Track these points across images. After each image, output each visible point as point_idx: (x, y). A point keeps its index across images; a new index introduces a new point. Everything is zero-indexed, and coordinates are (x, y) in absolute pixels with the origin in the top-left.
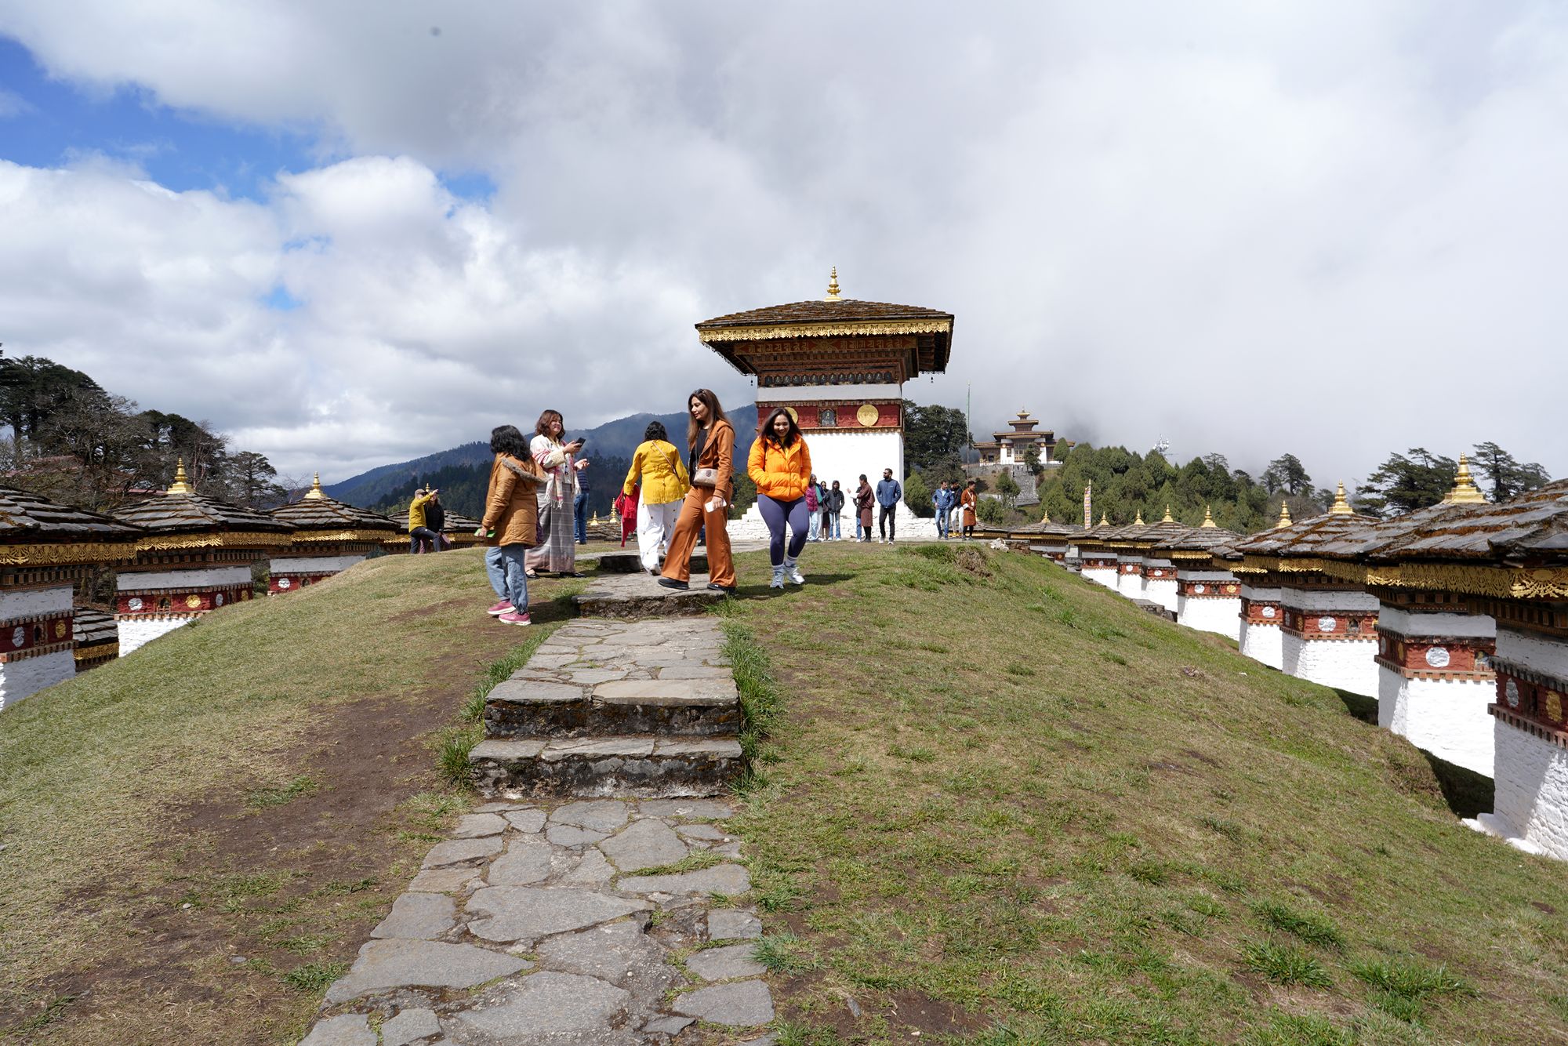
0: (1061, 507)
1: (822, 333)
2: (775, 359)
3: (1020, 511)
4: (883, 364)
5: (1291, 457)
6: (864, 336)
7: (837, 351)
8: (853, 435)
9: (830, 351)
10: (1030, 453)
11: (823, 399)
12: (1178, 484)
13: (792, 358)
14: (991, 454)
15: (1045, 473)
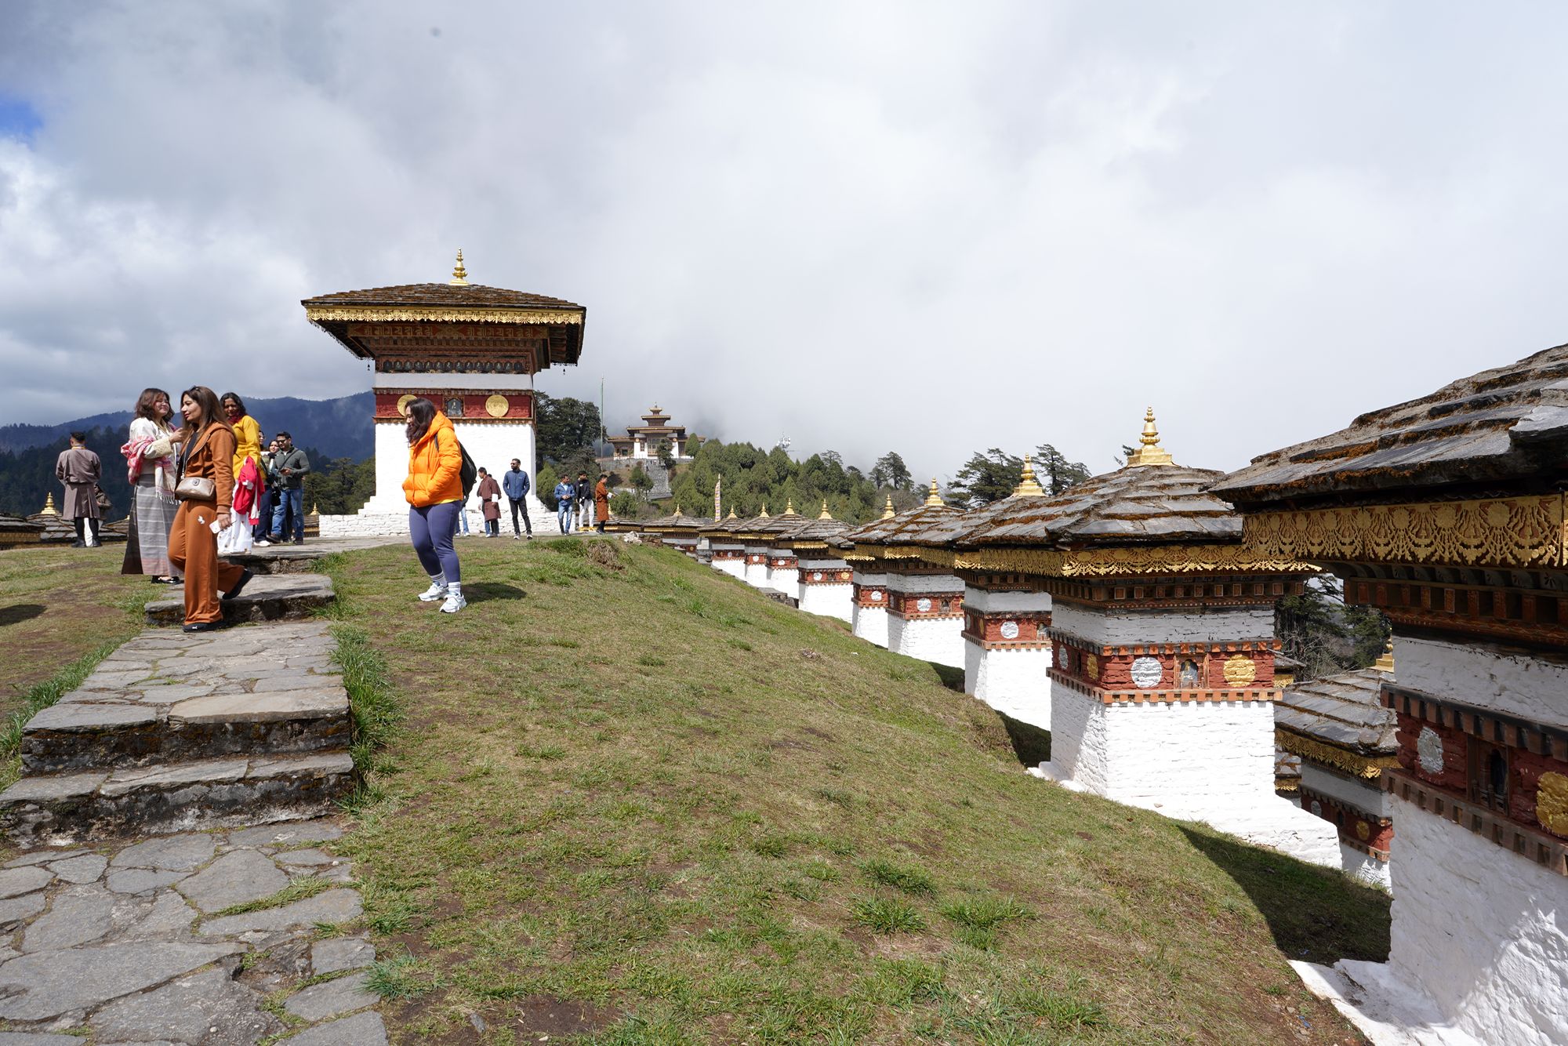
0: (693, 501)
1: (447, 318)
2: (395, 343)
3: (653, 504)
4: (513, 354)
5: (895, 455)
6: (493, 323)
7: (464, 337)
8: (482, 426)
9: (456, 337)
10: (663, 448)
11: (449, 387)
12: (799, 478)
13: (414, 343)
14: (626, 448)
15: (677, 467)
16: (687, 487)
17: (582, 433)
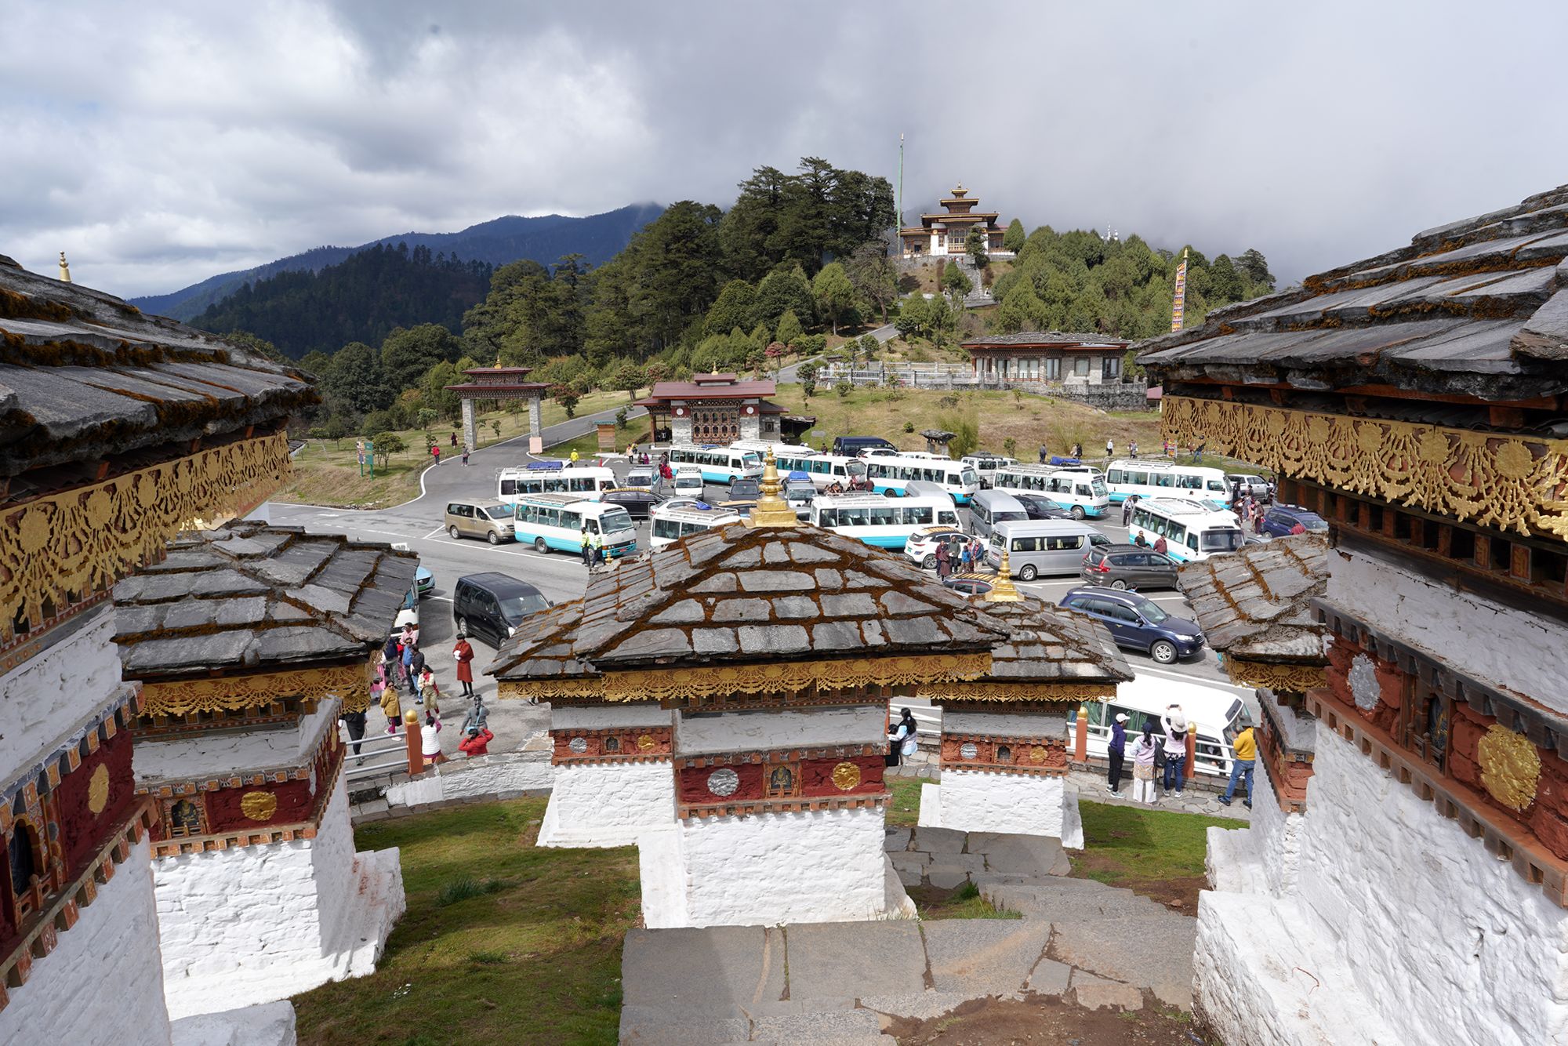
3: (972, 314)
10: (974, 240)
14: (918, 243)
15: (992, 266)
17: (871, 220)
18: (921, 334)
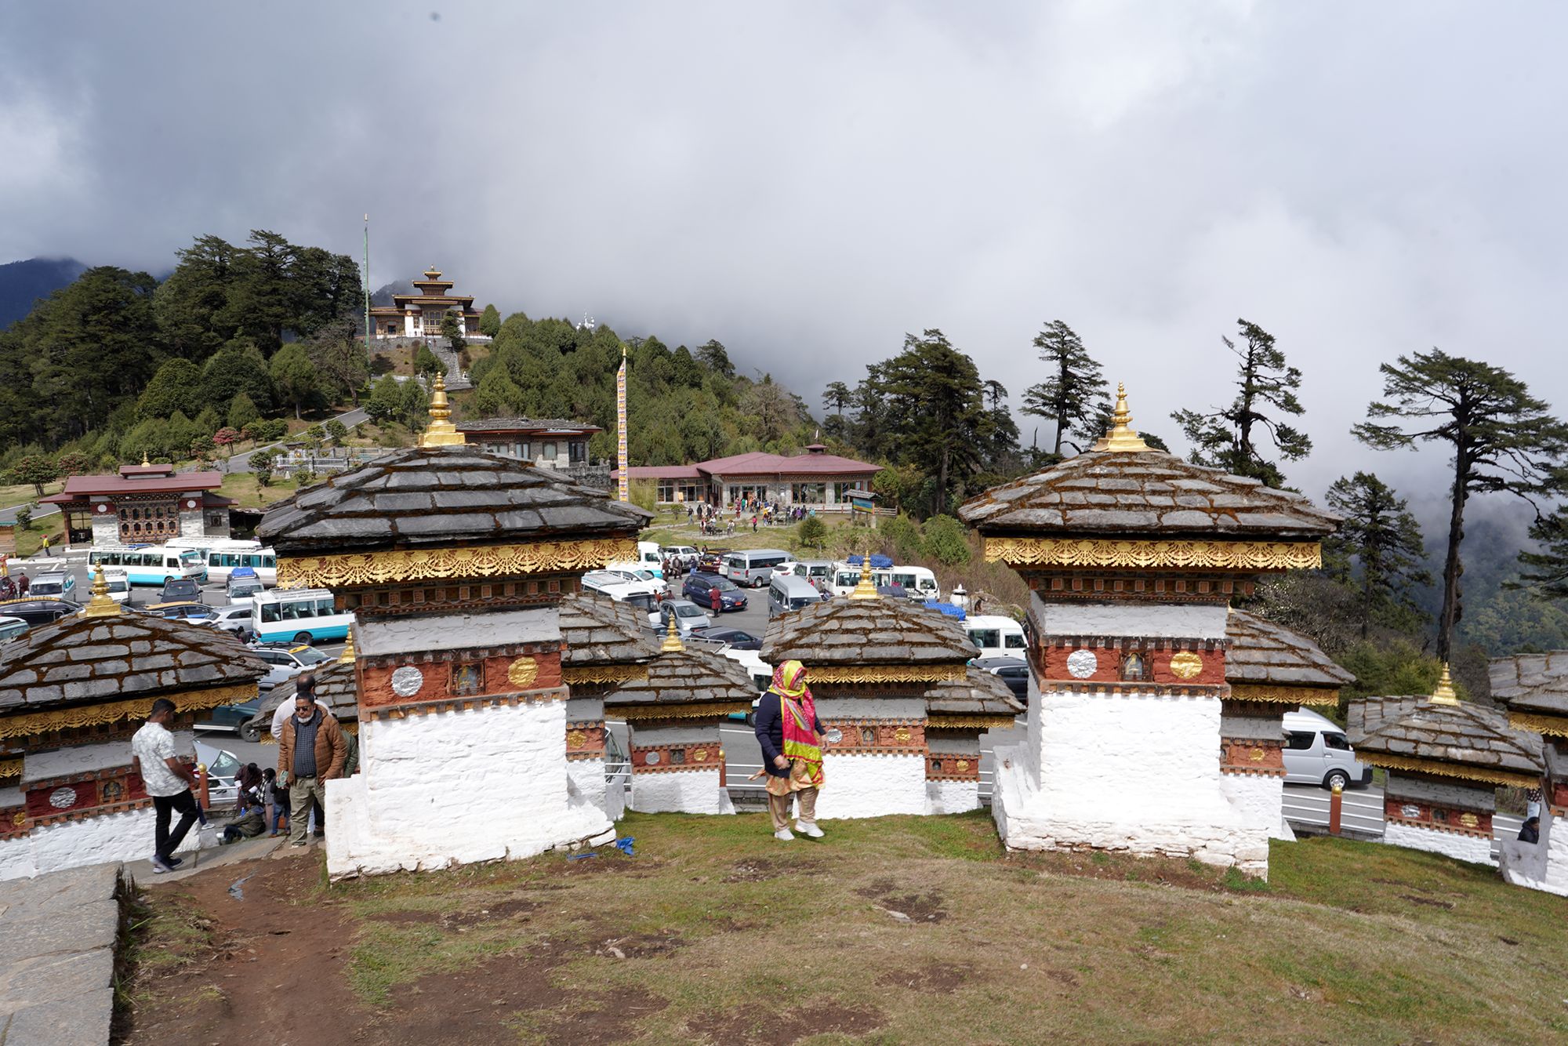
10: (445, 324)
14: (391, 324)
15: (469, 349)
16: (496, 374)
17: (336, 299)
18: (393, 418)
